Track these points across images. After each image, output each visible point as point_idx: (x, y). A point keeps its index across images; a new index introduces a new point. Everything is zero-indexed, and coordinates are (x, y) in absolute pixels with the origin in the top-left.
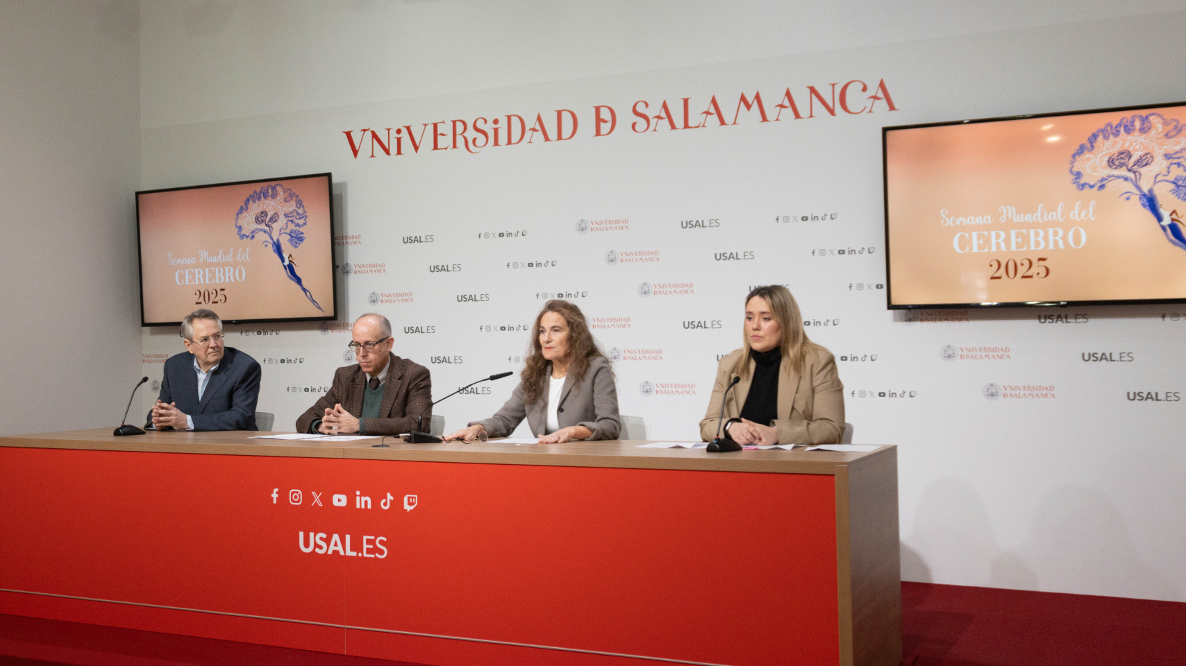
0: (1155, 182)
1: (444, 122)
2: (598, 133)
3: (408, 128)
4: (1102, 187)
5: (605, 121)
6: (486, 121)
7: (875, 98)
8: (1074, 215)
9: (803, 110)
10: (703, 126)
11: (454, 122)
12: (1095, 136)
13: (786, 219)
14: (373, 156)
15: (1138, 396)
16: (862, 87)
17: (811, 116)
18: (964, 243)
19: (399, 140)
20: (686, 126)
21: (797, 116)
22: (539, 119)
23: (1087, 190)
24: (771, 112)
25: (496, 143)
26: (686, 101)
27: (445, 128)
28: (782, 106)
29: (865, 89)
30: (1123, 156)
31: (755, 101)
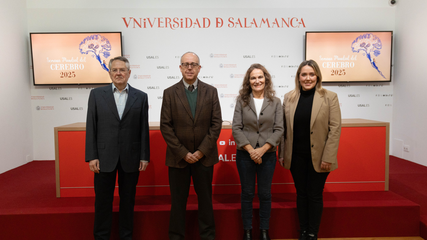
0: (370, 51)
1: (162, 18)
2: (217, 26)
3: (148, 19)
4: (358, 52)
5: (219, 23)
6: (178, 19)
7: (300, 23)
8: (352, 59)
9: (280, 25)
10: (251, 27)
11: (166, 19)
12: (358, 38)
13: (275, 56)
14: (134, 27)
15: (360, 106)
16: (296, 20)
17: (282, 27)
18: (325, 65)
19: (145, 23)
20: (245, 27)
21: (278, 26)
22: (197, 20)
23: (355, 52)
24: (271, 25)
25: (182, 27)
26: (245, 19)
27: (163, 20)
28: (274, 23)
29: (297, 20)
30: (363, 44)
31: (266, 21)
